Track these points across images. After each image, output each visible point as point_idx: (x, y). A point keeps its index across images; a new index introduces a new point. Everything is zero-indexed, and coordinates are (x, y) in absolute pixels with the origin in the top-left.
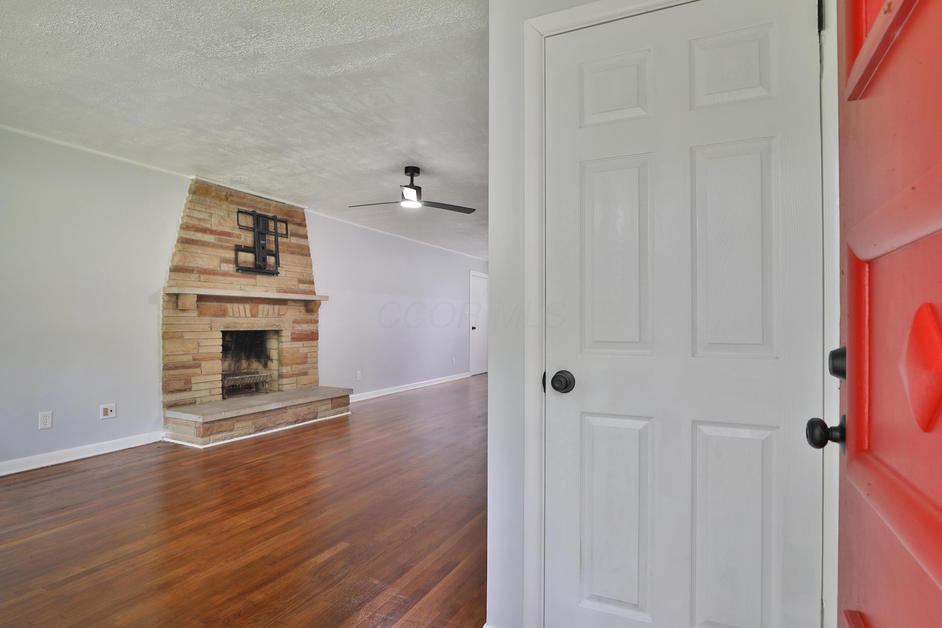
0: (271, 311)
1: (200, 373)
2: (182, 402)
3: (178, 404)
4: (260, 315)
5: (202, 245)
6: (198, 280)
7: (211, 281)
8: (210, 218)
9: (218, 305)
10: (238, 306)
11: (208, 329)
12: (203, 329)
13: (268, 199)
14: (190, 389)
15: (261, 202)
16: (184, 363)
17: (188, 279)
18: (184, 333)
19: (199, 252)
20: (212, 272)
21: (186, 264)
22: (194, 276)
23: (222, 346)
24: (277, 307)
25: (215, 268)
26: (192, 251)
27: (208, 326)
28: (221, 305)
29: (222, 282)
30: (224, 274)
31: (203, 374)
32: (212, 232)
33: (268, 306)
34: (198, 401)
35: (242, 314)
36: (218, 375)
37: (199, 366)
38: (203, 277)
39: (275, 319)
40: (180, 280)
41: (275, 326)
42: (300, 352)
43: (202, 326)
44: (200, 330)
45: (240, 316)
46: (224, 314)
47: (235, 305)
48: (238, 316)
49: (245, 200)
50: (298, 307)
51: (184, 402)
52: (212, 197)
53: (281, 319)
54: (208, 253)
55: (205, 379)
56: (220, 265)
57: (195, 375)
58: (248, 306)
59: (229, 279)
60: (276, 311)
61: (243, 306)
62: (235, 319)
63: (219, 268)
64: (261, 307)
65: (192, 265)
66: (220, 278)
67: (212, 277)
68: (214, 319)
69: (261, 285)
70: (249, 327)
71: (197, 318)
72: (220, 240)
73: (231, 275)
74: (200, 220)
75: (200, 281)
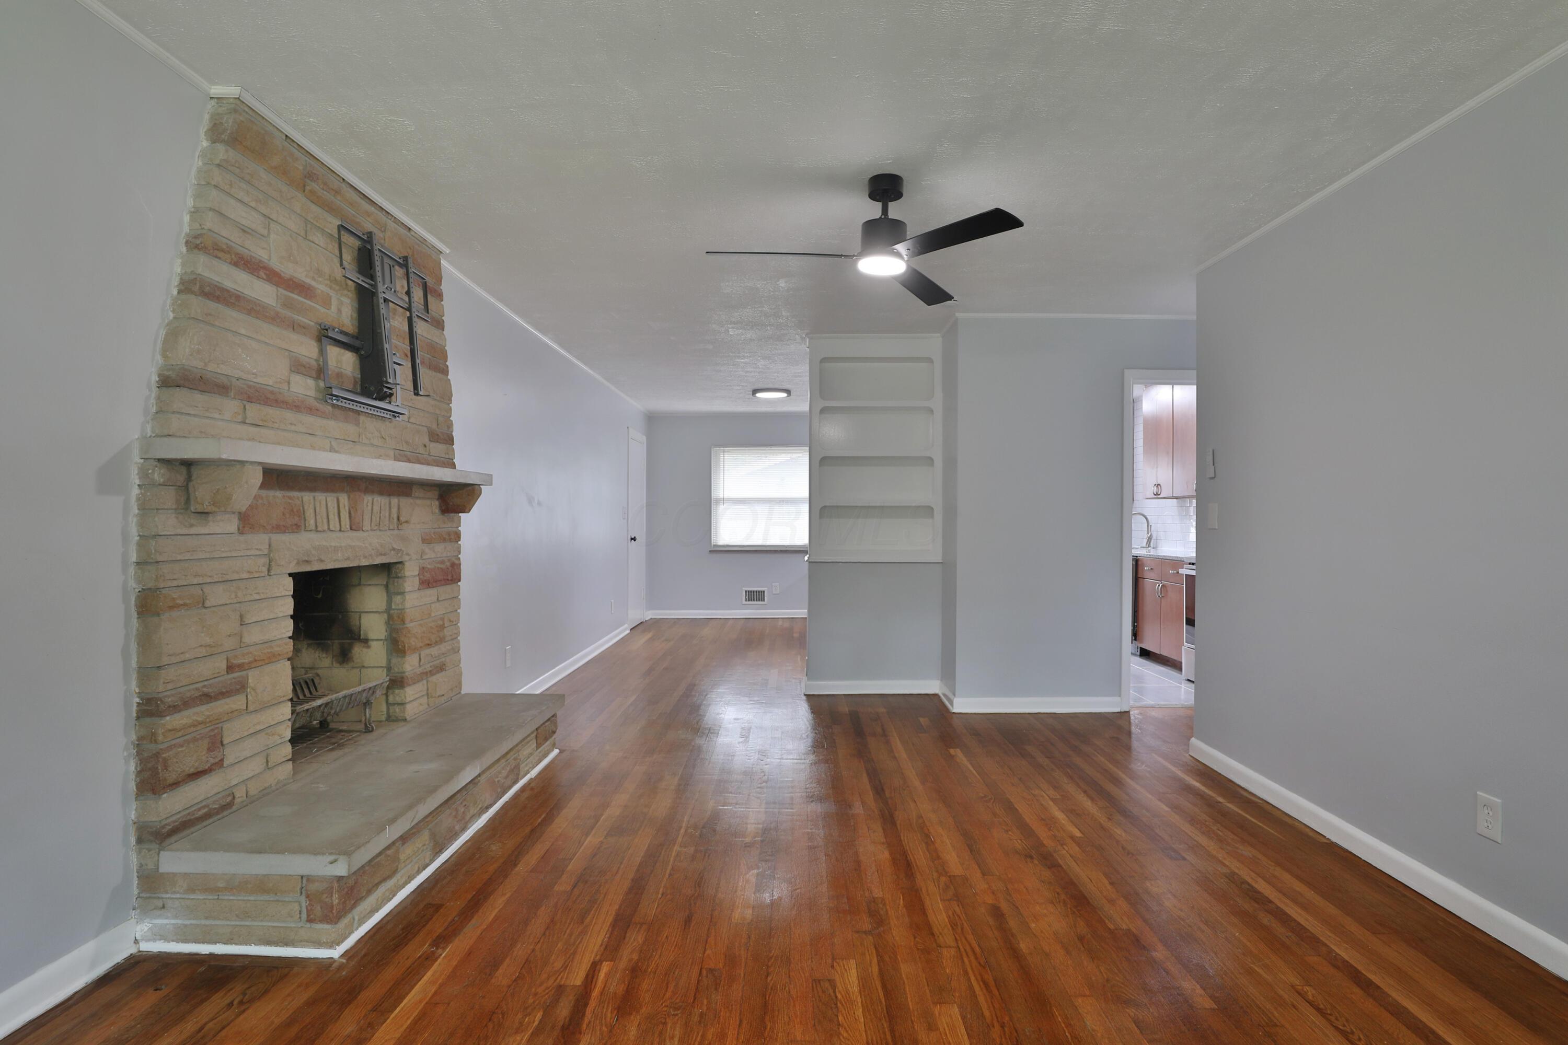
0: (385, 514)
1: (245, 706)
2: (199, 809)
3: (190, 820)
4: (366, 523)
5: (249, 312)
6: (240, 418)
7: (270, 424)
8: (266, 232)
9: (283, 496)
10: (326, 499)
11: (263, 569)
12: (252, 572)
13: (383, 210)
14: (221, 764)
15: (369, 215)
16: (206, 683)
17: (216, 416)
18: (207, 589)
19: (243, 331)
20: (273, 397)
21: (212, 367)
22: (231, 406)
23: (292, 617)
24: (395, 501)
25: (279, 386)
26: (227, 325)
27: (262, 560)
28: (290, 498)
29: (293, 428)
30: (297, 407)
31: (251, 708)
32: (274, 277)
33: (380, 498)
34: (240, 794)
35: (334, 522)
36: (284, 704)
37: (241, 687)
38: (254, 411)
39: (393, 532)
40: (195, 415)
41: (393, 552)
42: (433, 615)
43: (250, 561)
44: (245, 576)
45: (329, 528)
46: (297, 523)
47: (320, 497)
48: (326, 527)
49: (339, 197)
50: (428, 502)
51: (206, 810)
52: (272, 168)
53: (402, 532)
54: (263, 338)
55: (254, 725)
56: (290, 377)
57: (233, 715)
58: (344, 500)
59: (309, 419)
60: (394, 512)
61: (335, 499)
62: (320, 536)
63: (286, 388)
64: (367, 500)
65: (225, 370)
66: (289, 415)
67: (273, 412)
68: (277, 538)
69: (369, 440)
70: (348, 559)
71: (239, 537)
72: (288, 304)
73: (311, 410)
74: (244, 231)
75: (244, 423)
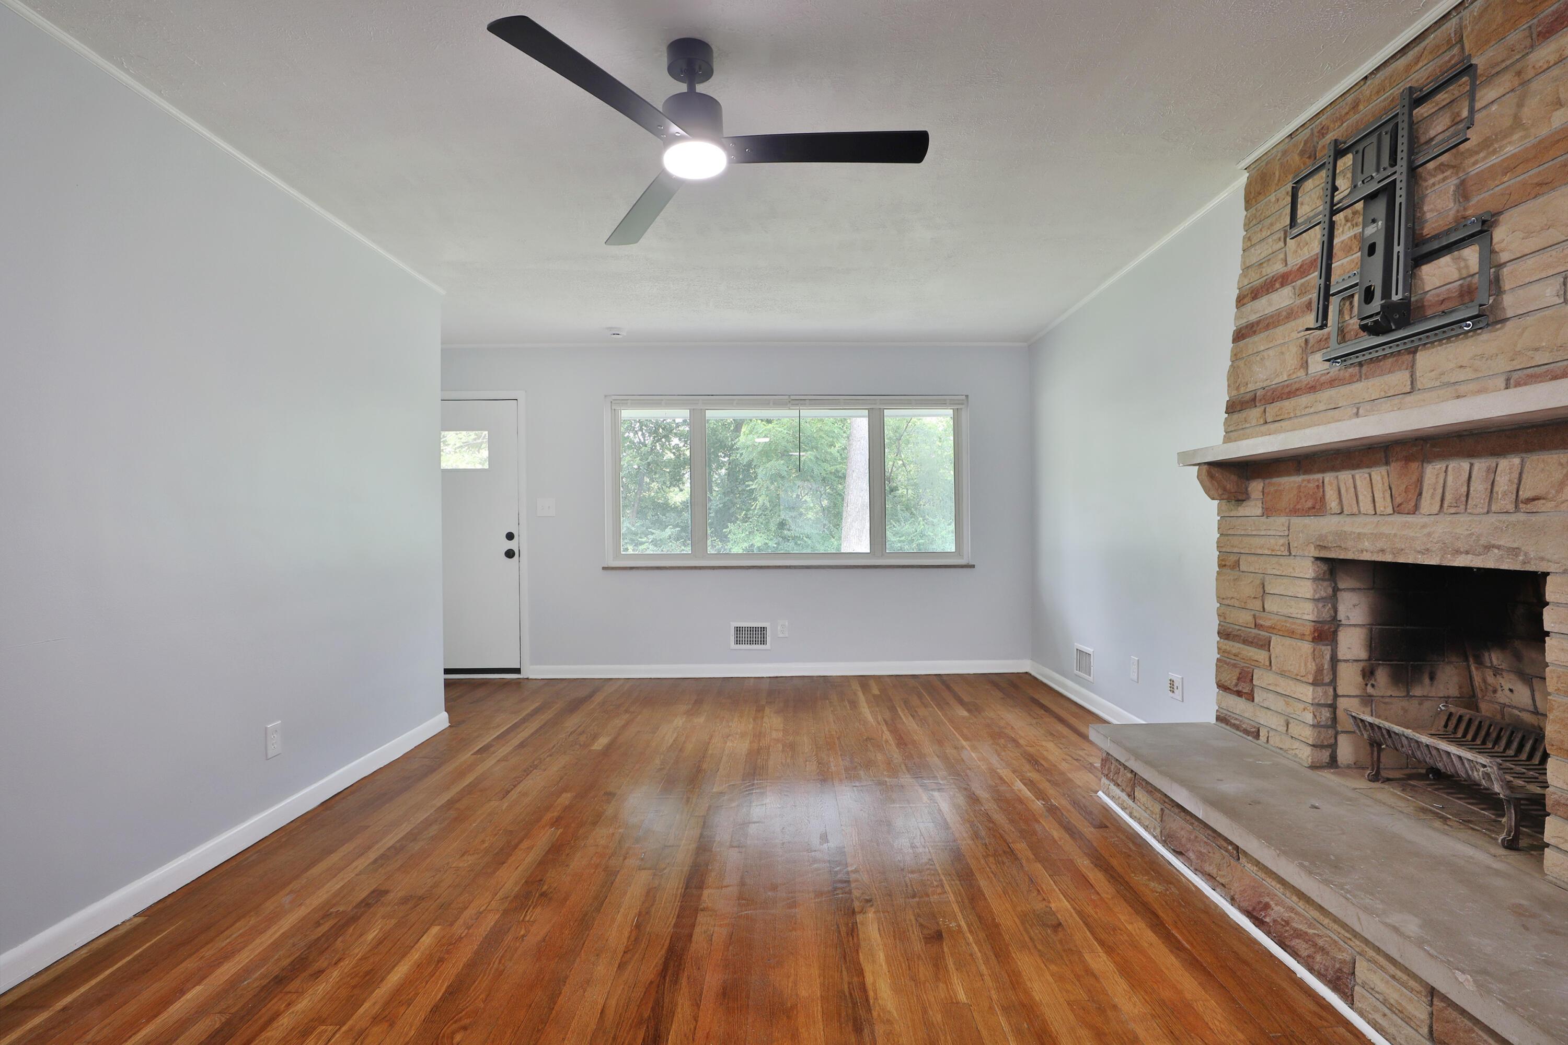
0: (1479, 487)
1: (1268, 663)
3: (1228, 720)
4: (1429, 503)
5: (1267, 327)
6: (1262, 421)
7: (1286, 416)
8: (1281, 244)
9: (1303, 480)
10: (1353, 477)
11: (1282, 549)
12: (1273, 550)
13: (1446, 17)
14: (1250, 697)
15: (1418, 59)
16: (1243, 629)
17: (1248, 425)
18: (1243, 557)
19: (1262, 348)
20: (1287, 390)
21: (1242, 390)
22: (1255, 414)
23: (1312, 601)
24: (1508, 465)
25: (1295, 376)
26: (1250, 352)
27: (1282, 541)
28: (1309, 481)
29: (1312, 410)
30: (1315, 386)
31: (1273, 668)
32: (1285, 279)
33: (1465, 465)
34: (1263, 734)
35: (1365, 505)
36: (1304, 685)
37: (1266, 645)
38: (1272, 410)
39: (1504, 517)
40: (1233, 431)
41: (1496, 551)
43: (1272, 541)
44: (1266, 552)
45: (1360, 512)
46: (1318, 507)
47: (1343, 476)
49: (1361, 107)
51: (1238, 722)
52: (1277, 185)
53: (1534, 518)
54: (1279, 342)
55: (1276, 685)
56: (1307, 362)
57: (1257, 664)
58: (1379, 474)
59: (1326, 395)
60: (1503, 483)
61: (1367, 475)
62: (1349, 520)
63: (1301, 373)
64: (1433, 472)
65: (1251, 387)
66: (1304, 400)
67: (1287, 404)
68: (1297, 521)
69: (1438, 384)
70: (1383, 551)
71: (1264, 519)
73: (1333, 383)
74: (1261, 263)
75: (1266, 423)
